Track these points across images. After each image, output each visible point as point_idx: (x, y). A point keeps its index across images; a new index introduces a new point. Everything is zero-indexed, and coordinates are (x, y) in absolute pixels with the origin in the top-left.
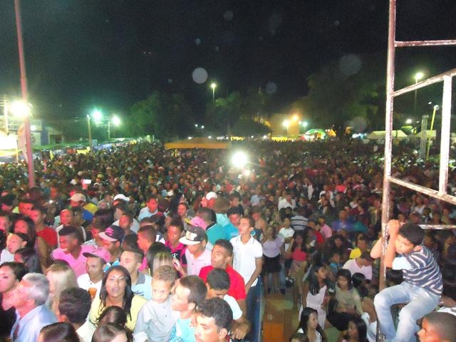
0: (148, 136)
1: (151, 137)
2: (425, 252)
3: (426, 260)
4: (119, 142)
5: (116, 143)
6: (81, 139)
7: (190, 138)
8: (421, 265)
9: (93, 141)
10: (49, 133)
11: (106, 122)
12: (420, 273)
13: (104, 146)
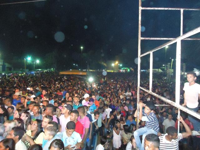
0: (52, 69)
1: (53, 69)
2: (154, 115)
3: (154, 118)
4: (39, 71)
5: (37, 71)
6: (21, 69)
7: (71, 70)
8: (152, 120)
9: (27, 70)
10: (6, 66)
11: (33, 62)
12: (151, 123)
13: (32, 72)
